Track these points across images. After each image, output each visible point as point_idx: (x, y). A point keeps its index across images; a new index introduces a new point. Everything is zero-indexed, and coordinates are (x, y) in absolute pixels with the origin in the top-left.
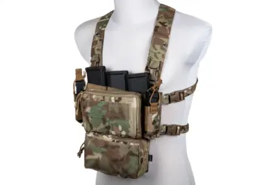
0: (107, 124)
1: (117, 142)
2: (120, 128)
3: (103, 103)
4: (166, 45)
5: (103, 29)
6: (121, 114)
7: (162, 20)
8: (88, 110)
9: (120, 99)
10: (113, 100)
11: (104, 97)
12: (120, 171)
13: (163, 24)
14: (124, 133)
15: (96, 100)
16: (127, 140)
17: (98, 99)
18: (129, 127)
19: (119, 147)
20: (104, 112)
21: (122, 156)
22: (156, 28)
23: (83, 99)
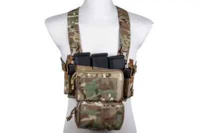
0: (99, 94)
1: (107, 106)
2: (110, 95)
3: (97, 79)
4: (129, 35)
5: (76, 23)
6: (111, 86)
7: (122, 17)
8: (83, 85)
9: (110, 75)
10: (104, 76)
11: (97, 74)
12: (110, 126)
13: (124, 20)
14: (112, 99)
15: (90, 77)
16: (114, 104)
17: (92, 76)
18: (117, 94)
19: (109, 109)
20: (98, 85)
21: (112, 115)
22: (120, 23)
23: (79, 77)
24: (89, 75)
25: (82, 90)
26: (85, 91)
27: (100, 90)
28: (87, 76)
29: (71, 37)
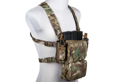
0: (79, 56)
2: (83, 56)
3: (79, 47)
5: (53, 13)
8: (73, 52)
10: (81, 45)
20: (79, 51)
23: (71, 47)
24: (76, 45)
25: (73, 56)
26: (74, 56)
27: (80, 54)
28: (75, 46)
29: (53, 22)
